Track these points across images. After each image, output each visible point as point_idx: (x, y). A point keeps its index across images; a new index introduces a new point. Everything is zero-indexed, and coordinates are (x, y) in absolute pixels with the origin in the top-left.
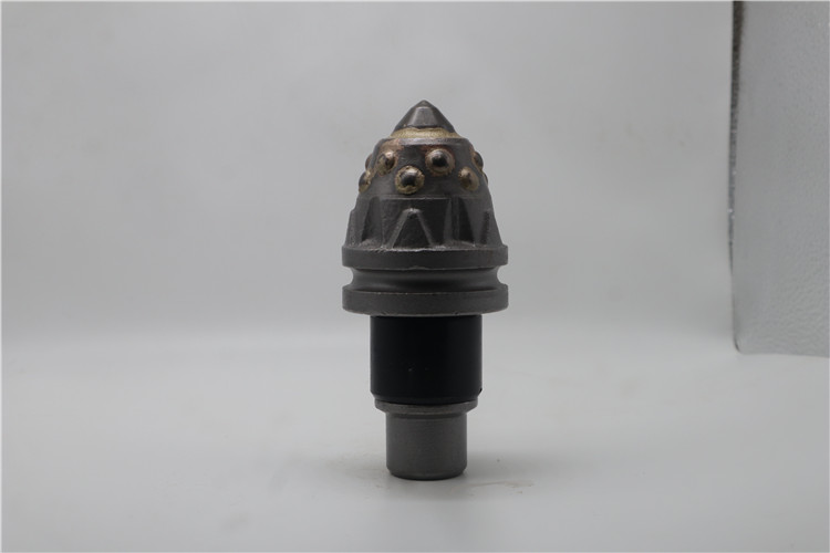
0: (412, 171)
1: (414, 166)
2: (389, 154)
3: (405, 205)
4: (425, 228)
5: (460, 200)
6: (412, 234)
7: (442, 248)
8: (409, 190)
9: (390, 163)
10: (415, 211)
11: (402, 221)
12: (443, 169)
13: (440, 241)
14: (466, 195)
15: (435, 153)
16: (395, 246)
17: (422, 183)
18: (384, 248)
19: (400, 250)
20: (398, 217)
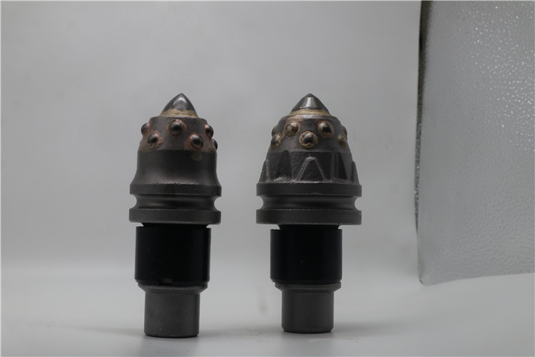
0: (309, 134)
1: (311, 131)
2: (294, 124)
3: (306, 155)
4: (320, 170)
5: (339, 153)
6: (312, 172)
7: (331, 181)
8: (309, 146)
9: (295, 130)
10: (313, 158)
11: (305, 165)
12: (329, 134)
13: (328, 177)
14: (341, 151)
15: (322, 125)
16: (301, 179)
17: (317, 142)
18: (294, 181)
19: (305, 182)
20: (302, 162)
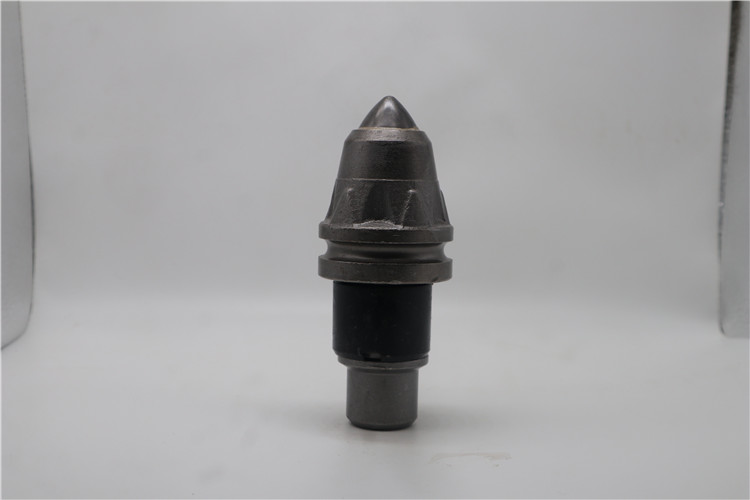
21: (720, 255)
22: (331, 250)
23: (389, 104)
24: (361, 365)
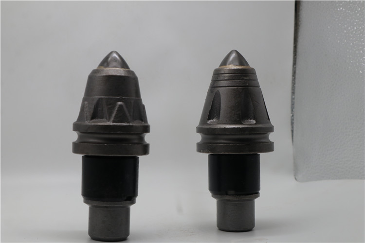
21: (293, 141)
22: (80, 137)
23: (115, 55)
24: (96, 203)
